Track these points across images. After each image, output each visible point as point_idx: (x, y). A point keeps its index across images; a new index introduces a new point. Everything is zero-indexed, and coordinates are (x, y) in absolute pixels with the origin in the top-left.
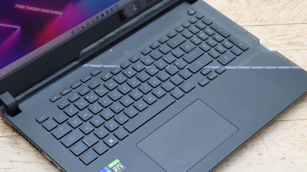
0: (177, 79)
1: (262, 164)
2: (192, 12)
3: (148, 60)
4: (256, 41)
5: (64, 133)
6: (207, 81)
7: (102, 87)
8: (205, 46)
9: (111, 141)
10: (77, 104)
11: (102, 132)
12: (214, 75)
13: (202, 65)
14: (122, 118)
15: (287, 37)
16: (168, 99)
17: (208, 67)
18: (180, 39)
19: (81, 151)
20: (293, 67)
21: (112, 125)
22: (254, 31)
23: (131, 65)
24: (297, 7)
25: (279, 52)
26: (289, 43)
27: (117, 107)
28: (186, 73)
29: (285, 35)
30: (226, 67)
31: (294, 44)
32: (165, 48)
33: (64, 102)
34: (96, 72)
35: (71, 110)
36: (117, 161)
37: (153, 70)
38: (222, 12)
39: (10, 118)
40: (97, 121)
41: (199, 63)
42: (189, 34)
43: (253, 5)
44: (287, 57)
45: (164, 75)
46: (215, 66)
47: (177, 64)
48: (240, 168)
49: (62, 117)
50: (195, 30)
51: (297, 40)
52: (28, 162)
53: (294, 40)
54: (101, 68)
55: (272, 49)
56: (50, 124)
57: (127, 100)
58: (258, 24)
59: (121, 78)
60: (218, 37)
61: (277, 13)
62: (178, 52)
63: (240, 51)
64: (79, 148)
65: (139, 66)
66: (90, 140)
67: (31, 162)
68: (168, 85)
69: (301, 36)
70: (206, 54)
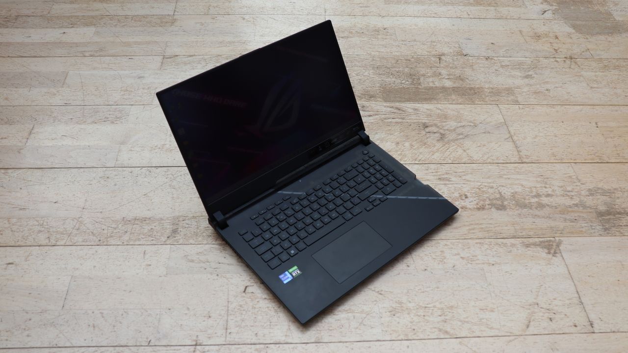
0: (349, 205)
1: (409, 274)
2: (366, 152)
3: (328, 189)
4: (413, 176)
5: (258, 244)
6: (371, 207)
7: (290, 209)
8: (373, 179)
9: (292, 252)
10: (269, 222)
11: (286, 244)
12: (378, 202)
13: (369, 194)
14: (303, 234)
15: (439, 173)
16: (340, 220)
17: (374, 196)
18: (354, 173)
19: (269, 258)
20: (440, 198)
21: (295, 239)
22: (413, 169)
23: (314, 192)
24: (448, 150)
25: (431, 186)
26: (439, 179)
27: (300, 225)
28: (356, 200)
29: (437, 172)
30: (388, 197)
31: (444, 179)
32: (342, 180)
33: (260, 221)
34: (287, 197)
35: (265, 226)
36: (295, 267)
37: (330, 197)
38: (390, 153)
39: (220, 231)
40: (284, 236)
41: (367, 193)
42: (361, 170)
43: (414, 148)
44: (436, 190)
45: (339, 201)
46: (379, 196)
47: (350, 193)
48: (391, 276)
49: (257, 231)
50: (366, 166)
51: (446, 176)
52: (231, 264)
53: (443, 176)
54: (292, 194)
55: (425, 183)
56: (248, 237)
57: (308, 220)
58: (417, 162)
59: (305, 202)
60: (384, 172)
61: (433, 155)
62: (352, 183)
63: (400, 184)
64: (268, 256)
65: (320, 194)
66: (277, 250)
67: (233, 265)
68: (341, 209)
69: (449, 173)
70: (373, 185)
